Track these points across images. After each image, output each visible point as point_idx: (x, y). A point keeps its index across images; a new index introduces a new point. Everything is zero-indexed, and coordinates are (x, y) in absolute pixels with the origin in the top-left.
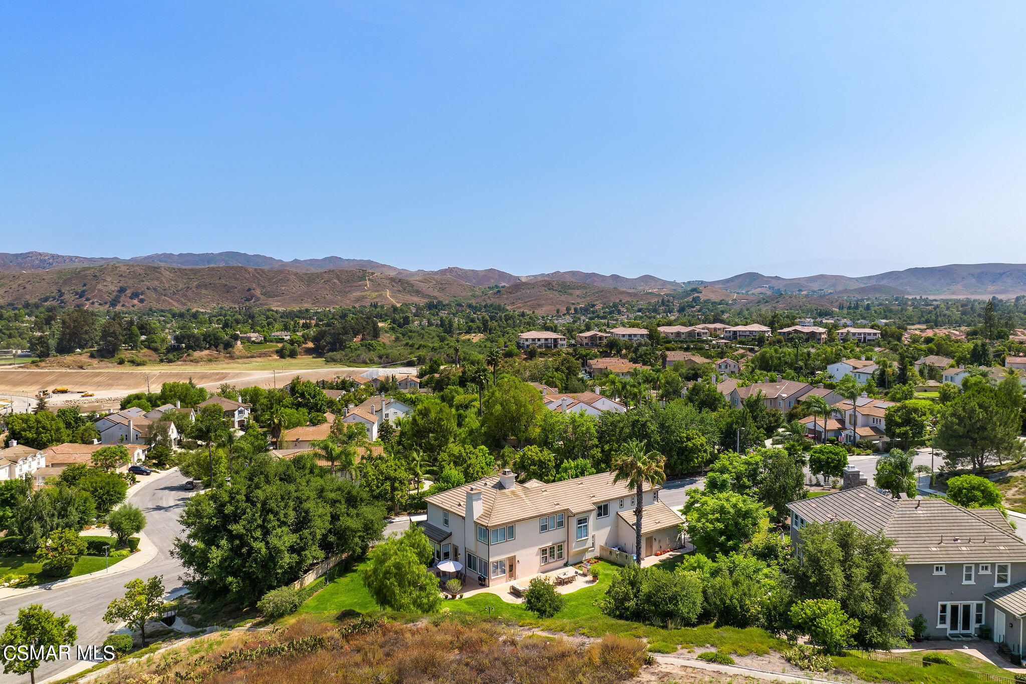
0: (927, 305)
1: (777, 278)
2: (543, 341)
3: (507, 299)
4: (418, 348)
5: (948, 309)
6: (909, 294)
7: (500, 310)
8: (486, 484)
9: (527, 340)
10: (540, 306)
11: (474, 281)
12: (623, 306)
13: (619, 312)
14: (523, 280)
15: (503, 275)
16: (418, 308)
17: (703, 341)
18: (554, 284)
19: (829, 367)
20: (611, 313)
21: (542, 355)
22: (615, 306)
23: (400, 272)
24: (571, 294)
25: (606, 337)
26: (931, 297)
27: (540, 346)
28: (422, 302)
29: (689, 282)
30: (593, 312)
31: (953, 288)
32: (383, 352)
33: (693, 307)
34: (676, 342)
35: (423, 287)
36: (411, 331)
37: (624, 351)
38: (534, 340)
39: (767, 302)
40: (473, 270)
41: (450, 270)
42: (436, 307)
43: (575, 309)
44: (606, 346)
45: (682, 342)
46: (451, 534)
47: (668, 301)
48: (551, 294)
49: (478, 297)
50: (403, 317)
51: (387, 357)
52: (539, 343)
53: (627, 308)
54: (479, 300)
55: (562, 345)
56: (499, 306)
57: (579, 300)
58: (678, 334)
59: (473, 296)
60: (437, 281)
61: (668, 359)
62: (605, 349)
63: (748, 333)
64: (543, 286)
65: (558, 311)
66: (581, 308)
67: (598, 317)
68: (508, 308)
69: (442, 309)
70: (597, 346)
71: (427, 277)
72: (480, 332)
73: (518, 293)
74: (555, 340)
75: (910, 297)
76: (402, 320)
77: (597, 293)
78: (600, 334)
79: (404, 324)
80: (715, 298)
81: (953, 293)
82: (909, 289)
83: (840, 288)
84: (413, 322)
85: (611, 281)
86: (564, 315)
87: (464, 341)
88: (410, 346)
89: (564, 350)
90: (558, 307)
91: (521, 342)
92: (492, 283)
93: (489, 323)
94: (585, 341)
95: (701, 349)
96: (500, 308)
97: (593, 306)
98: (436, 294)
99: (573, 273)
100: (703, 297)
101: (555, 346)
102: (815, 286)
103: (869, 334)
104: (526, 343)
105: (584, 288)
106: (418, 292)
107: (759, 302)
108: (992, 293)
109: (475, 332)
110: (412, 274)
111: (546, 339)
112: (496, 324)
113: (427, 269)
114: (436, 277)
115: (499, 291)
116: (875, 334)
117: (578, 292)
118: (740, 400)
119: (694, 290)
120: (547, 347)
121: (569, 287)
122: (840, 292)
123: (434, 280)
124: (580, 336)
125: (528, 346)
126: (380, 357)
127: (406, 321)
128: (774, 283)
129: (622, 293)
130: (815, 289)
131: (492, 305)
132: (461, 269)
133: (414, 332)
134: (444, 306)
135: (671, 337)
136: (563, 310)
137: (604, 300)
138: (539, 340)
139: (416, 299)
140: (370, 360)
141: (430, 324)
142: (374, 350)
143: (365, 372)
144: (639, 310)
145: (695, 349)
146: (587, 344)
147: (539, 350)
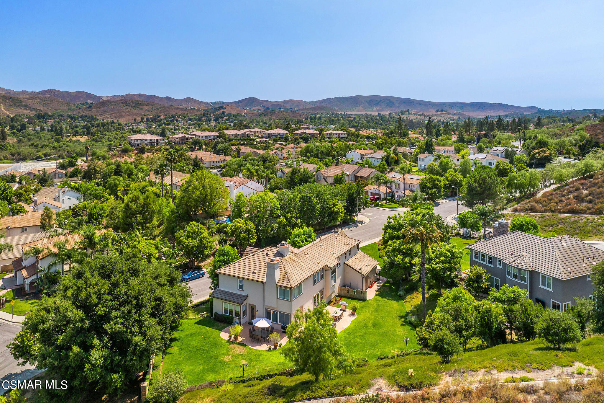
0: (349, 117)
1: (266, 101)
2: (148, 141)
3: (97, 111)
4: (42, 147)
5: (360, 119)
6: (337, 111)
7: (93, 119)
8: (267, 254)
9: (137, 140)
10: (122, 116)
11: (68, 99)
12: (179, 117)
13: (177, 121)
14: (105, 99)
15: (89, 96)
16: (30, 118)
17: (251, 140)
18: (130, 102)
19: (347, 154)
20: (172, 121)
21: (149, 150)
22: (173, 117)
23: (8, 91)
24: (142, 109)
25: (191, 138)
26: (349, 113)
27: (147, 144)
28: (32, 113)
29: (215, 103)
30: (160, 121)
31: (358, 108)
32: (14, 151)
33: (223, 118)
34: (236, 140)
35: (30, 103)
36: (29, 135)
37: (204, 147)
38: (142, 140)
39: (265, 115)
40: (67, 92)
41: (50, 91)
42: (43, 117)
43: (147, 119)
44: (192, 144)
45: (239, 140)
46: (247, 296)
47: (207, 114)
48: (128, 109)
49: (73, 110)
50: (21, 125)
51: (18, 155)
52: (146, 142)
53: (181, 118)
54: (75, 112)
55: (162, 143)
56: (92, 116)
57: (147, 113)
58: (236, 135)
59: (70, 109)
60: (40, 99)
61: (241, 151)
62: (191, 146)
63: (277, 134)
64: (122, 103)
65: (135, 120)
66: (151, 118)
67: (165, 124)
68: (99, 118)
69: (48, 119)
70: (185, 143)
71: (33, 96)
72: (84, 135)
73: (105, 108)
74: (157, 140)
75: (339, 113)
76: (19, 127)
77: (160, 108)
78: (187, 136)
79: (21, 130)
80: (234, 112)
81: (358, 111)
82: (336, 109)
83: (301, 107)
84: (29, 128)
85: (166, 101)
86: (140, 122)
87: (75, 142)
88: (35, 146)
89: (164, 147)
90: (135, 117)
91: (133, 142)
92: (82, 100)
93: (91, 129)
94: (177, 141)
95: (252, 144)
96: (93, 118)
97: (159, 117)
98: (41, 108)
99: (140, 95)
100: (227, 112)
101: (157, 144)
102: (288, 106)
103: (342, 134)
104: (137, 143)
105: (151, 105)
106: (26, 107)
107: (260, 115)
108: (377, 111)
109: (81, 135)
110: (18, 93)
111: (151, 140)
112: (96, 129)
113: (29, 90)
114: (40, 96)
115: (90, 107)
116: (344, 134)
117: (146, 108)
118: (322, 177)
119: (221, 107)
120: (151, 144)
121: (141, 105)
122: (302, 110)
123: (39, 98)
124: (173, 138)
125: (138, 145)
126: (13, 155)
127: (23, 127)
128: (265, 104)
129: (177, 108)
130: (288, 108)
131: (86, 116)
132: (57, 91)
133: (32, 135)
134: (50, 116)
135: (232, 137)
136: (139, 119)
137: (166, 113)
138: (146, 140)
139: (26, 112)
140: (4, 157)
141: (42, 129)
142: (6, 149)
143: (9, 167)
144: (190, 120)
145: (248, 144)
146: (178, 143)
147: (146, 147)
